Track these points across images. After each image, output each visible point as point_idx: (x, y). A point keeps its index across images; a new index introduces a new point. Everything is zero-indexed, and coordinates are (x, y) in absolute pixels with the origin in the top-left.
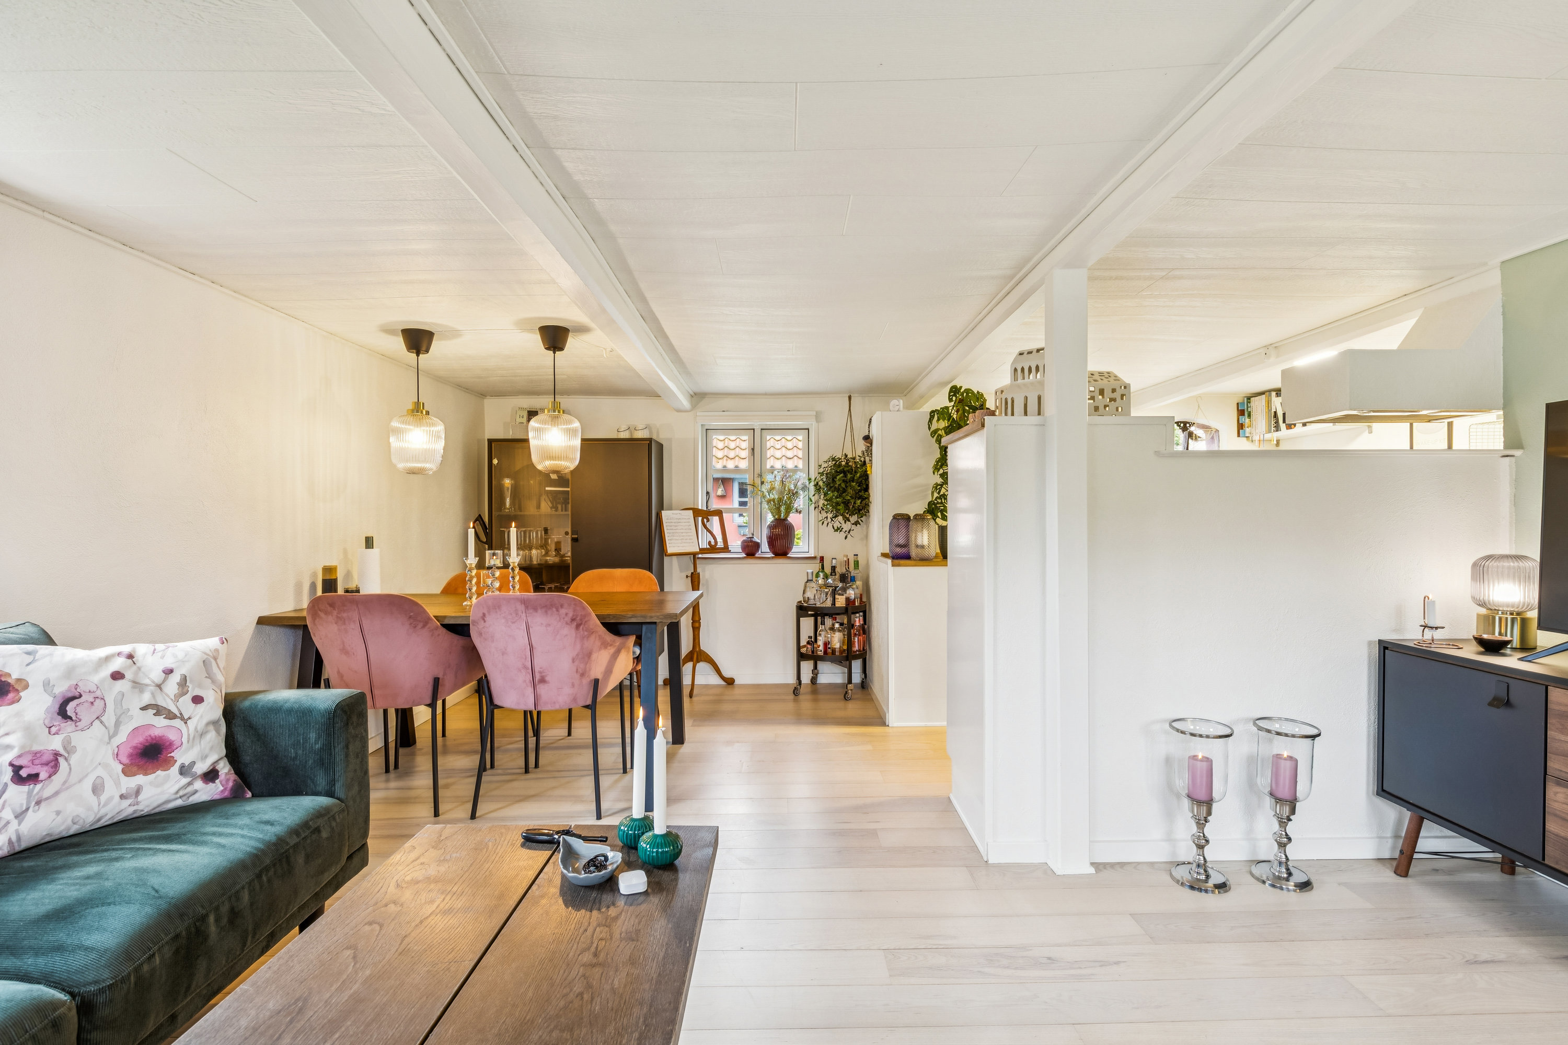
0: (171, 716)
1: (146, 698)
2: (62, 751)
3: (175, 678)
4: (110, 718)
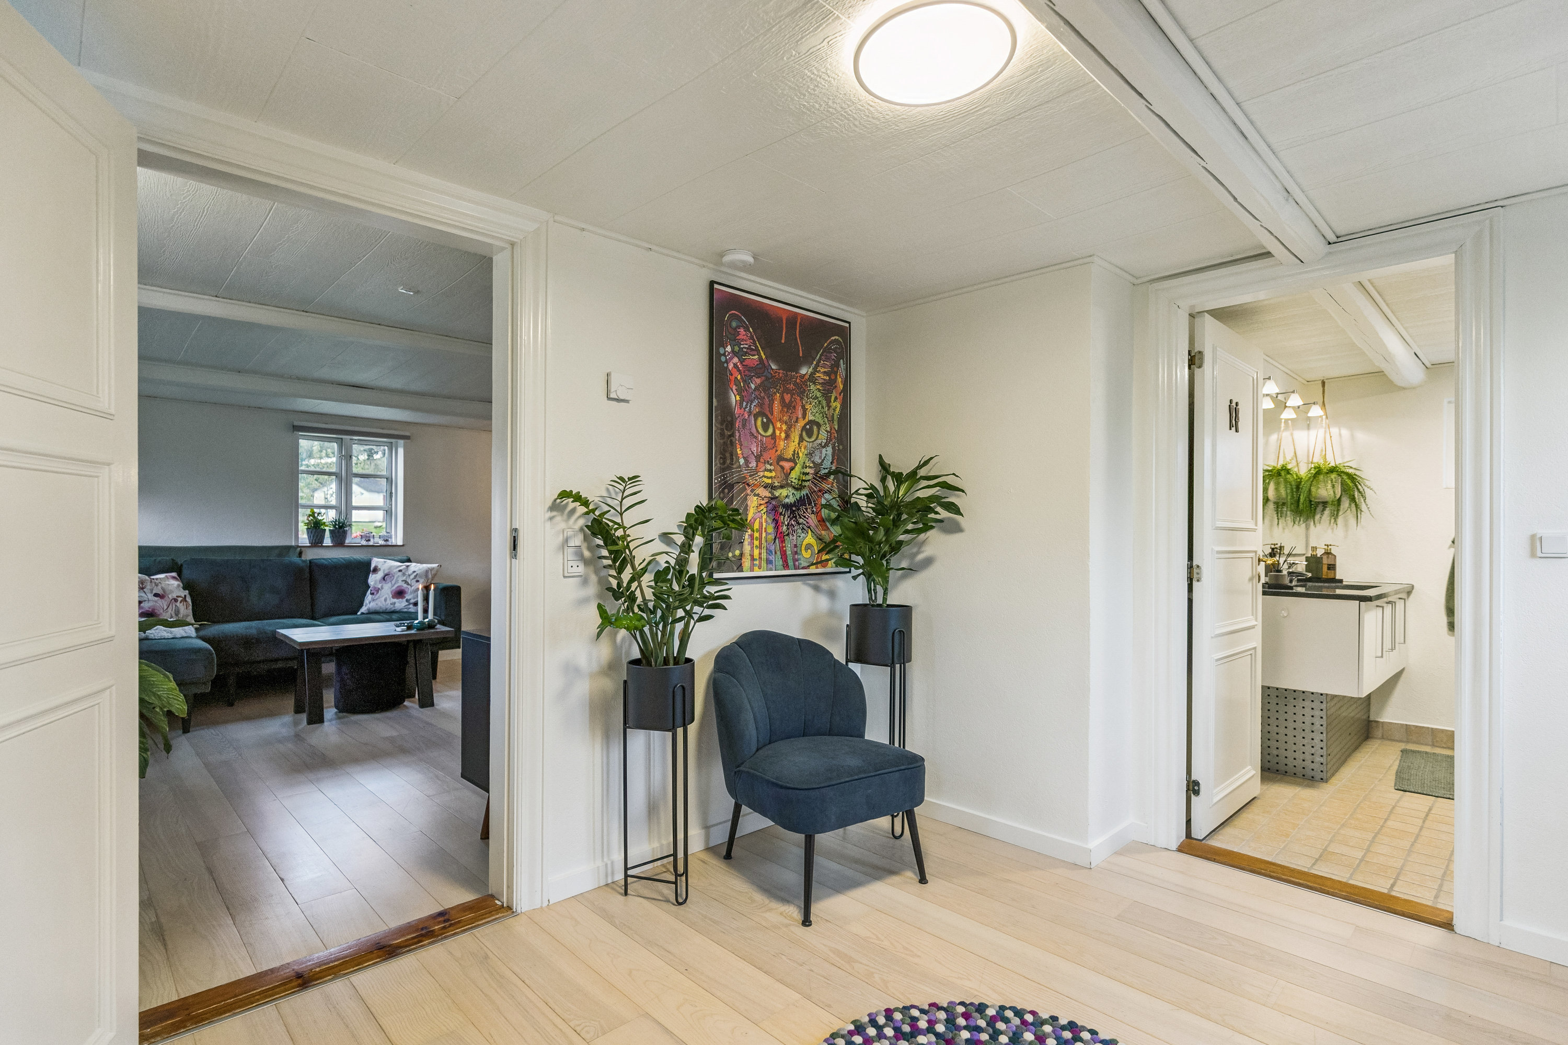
0: (408, 584)
1: (404, 578)
2: (380, 589)
3: (415, 574)
4: (393, 582)
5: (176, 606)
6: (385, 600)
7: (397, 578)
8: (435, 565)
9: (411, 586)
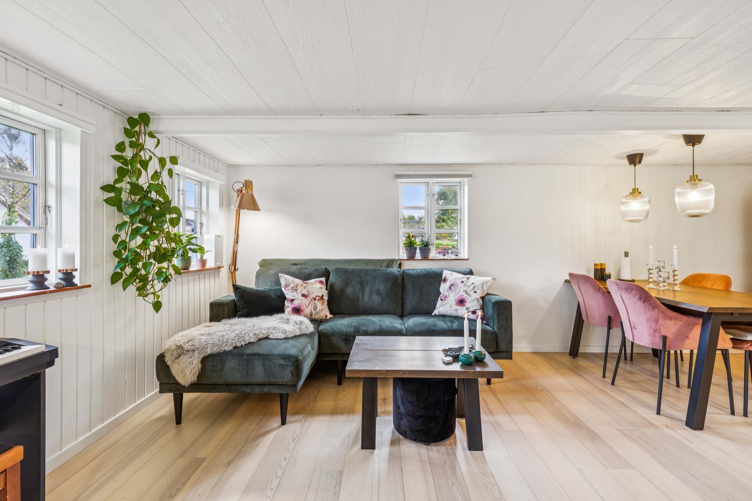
0: (468, 294)
1: (465, 289)
2: (447, 296)
3: (473, 285)
4: (457, 291)
5: (314, 303)
6: (451, 306)
7: (460, 288)
8: (490, 279)
9: (470, 296)
